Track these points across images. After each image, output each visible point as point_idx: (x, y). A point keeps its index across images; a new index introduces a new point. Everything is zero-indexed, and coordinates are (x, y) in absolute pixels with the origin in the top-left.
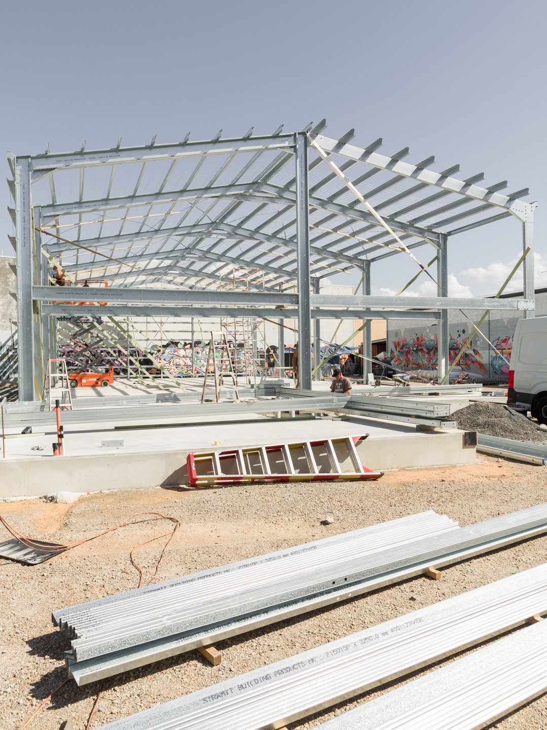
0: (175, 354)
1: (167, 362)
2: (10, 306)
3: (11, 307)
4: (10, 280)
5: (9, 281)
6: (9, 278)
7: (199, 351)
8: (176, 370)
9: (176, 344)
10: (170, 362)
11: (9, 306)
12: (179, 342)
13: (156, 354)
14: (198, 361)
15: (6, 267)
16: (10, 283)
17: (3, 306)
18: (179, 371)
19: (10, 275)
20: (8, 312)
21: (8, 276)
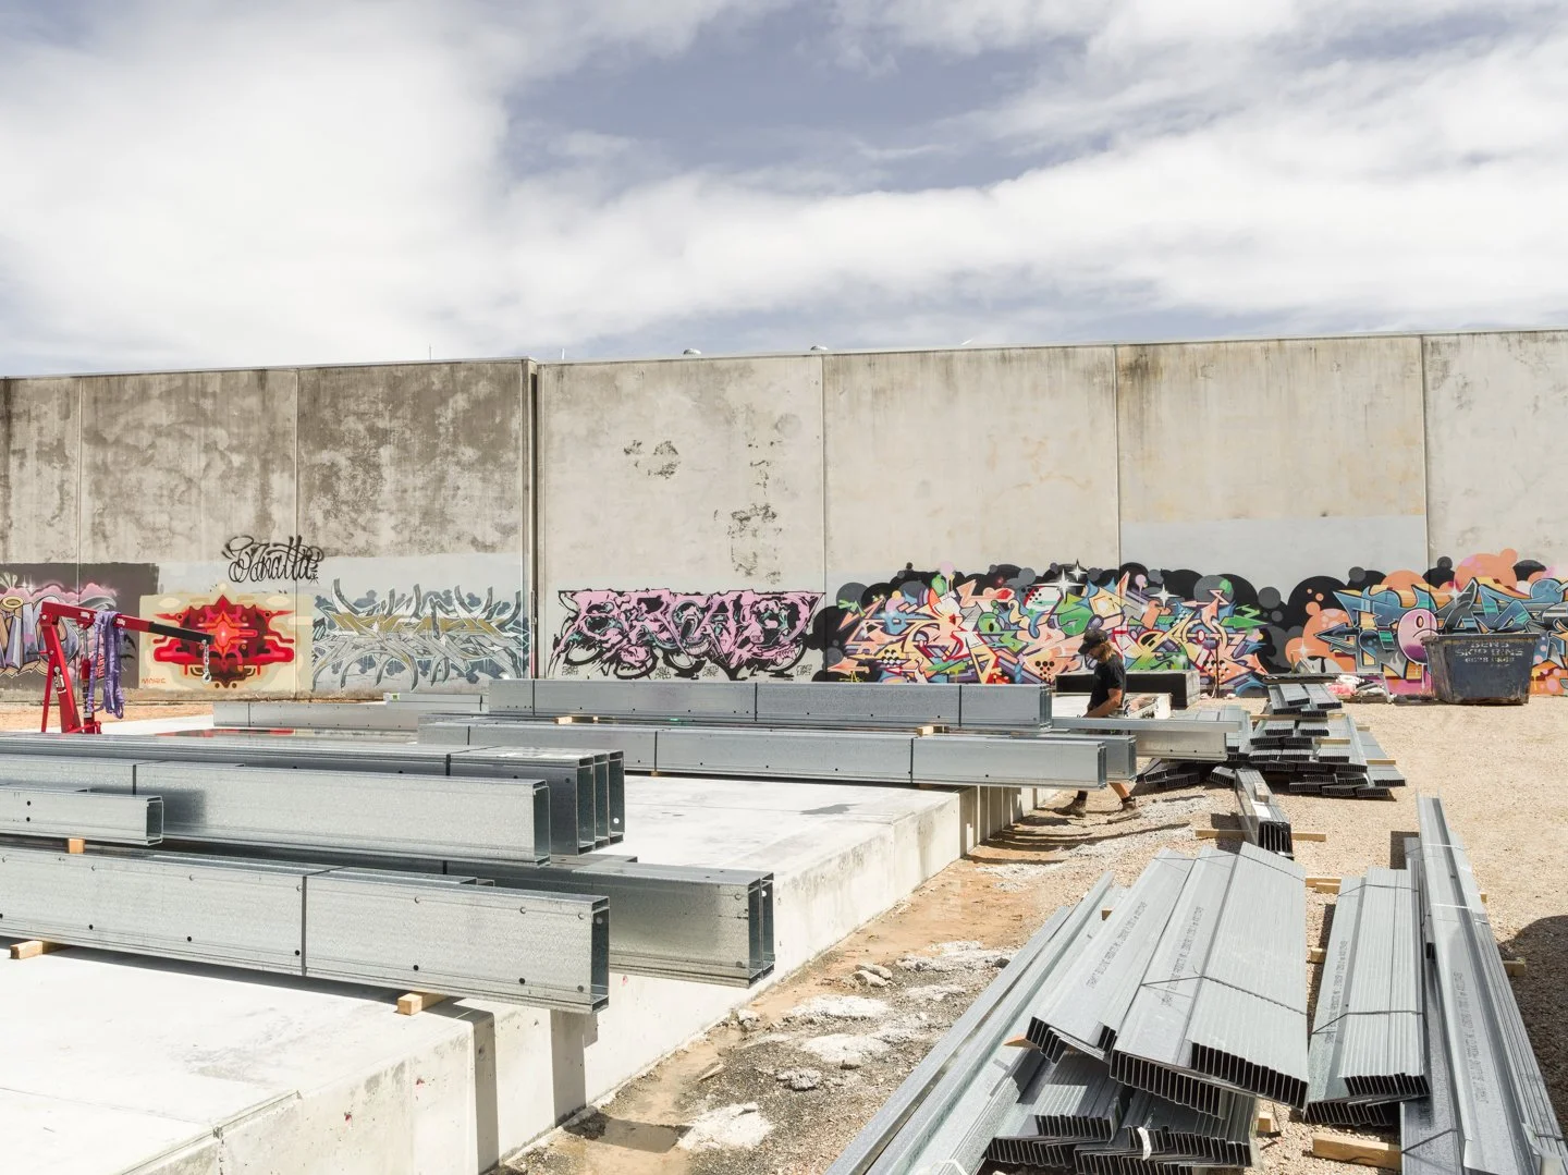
0: (921, 610)
1: (894, 639)
2: (440, 489)
3: (443, 491)
4: (442, 420)
5: (440, 424)
6: (439, 417)
7: (1010, 600)
8: (926, 663)
9: (927, 578)
10: (905, 639)
11: (438, 489)
12: (934, 574)
13: (857, 611)
14: (1008, 634)
15: (434, 388)
16: (442, 430)
17: (424, 492)
18: (937, 667)
19: (442, 408)
20: (437, 506)
21: (437, 411)
